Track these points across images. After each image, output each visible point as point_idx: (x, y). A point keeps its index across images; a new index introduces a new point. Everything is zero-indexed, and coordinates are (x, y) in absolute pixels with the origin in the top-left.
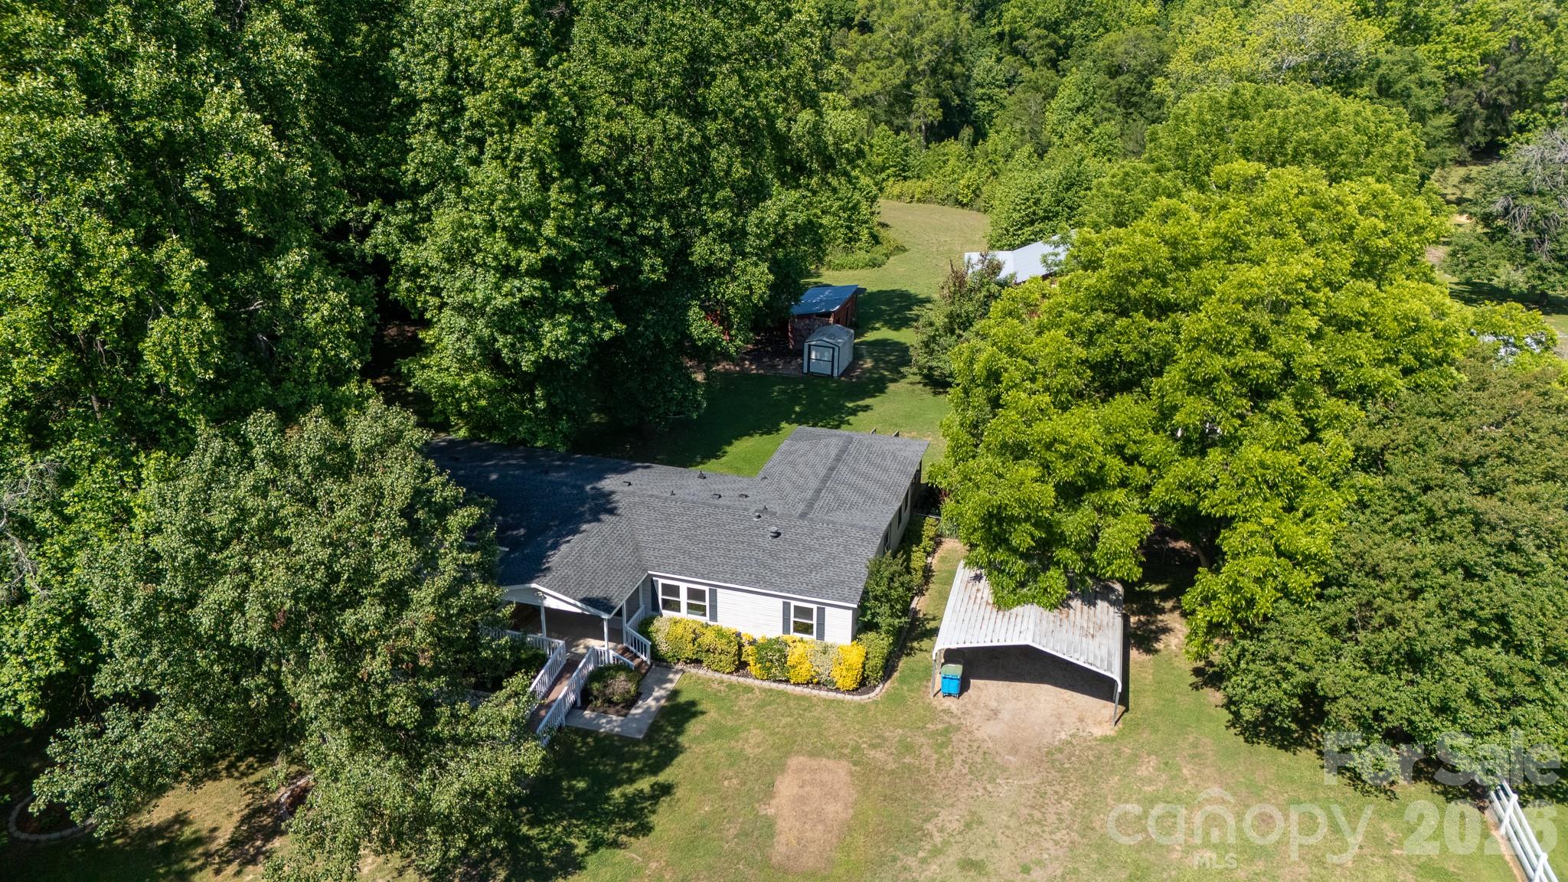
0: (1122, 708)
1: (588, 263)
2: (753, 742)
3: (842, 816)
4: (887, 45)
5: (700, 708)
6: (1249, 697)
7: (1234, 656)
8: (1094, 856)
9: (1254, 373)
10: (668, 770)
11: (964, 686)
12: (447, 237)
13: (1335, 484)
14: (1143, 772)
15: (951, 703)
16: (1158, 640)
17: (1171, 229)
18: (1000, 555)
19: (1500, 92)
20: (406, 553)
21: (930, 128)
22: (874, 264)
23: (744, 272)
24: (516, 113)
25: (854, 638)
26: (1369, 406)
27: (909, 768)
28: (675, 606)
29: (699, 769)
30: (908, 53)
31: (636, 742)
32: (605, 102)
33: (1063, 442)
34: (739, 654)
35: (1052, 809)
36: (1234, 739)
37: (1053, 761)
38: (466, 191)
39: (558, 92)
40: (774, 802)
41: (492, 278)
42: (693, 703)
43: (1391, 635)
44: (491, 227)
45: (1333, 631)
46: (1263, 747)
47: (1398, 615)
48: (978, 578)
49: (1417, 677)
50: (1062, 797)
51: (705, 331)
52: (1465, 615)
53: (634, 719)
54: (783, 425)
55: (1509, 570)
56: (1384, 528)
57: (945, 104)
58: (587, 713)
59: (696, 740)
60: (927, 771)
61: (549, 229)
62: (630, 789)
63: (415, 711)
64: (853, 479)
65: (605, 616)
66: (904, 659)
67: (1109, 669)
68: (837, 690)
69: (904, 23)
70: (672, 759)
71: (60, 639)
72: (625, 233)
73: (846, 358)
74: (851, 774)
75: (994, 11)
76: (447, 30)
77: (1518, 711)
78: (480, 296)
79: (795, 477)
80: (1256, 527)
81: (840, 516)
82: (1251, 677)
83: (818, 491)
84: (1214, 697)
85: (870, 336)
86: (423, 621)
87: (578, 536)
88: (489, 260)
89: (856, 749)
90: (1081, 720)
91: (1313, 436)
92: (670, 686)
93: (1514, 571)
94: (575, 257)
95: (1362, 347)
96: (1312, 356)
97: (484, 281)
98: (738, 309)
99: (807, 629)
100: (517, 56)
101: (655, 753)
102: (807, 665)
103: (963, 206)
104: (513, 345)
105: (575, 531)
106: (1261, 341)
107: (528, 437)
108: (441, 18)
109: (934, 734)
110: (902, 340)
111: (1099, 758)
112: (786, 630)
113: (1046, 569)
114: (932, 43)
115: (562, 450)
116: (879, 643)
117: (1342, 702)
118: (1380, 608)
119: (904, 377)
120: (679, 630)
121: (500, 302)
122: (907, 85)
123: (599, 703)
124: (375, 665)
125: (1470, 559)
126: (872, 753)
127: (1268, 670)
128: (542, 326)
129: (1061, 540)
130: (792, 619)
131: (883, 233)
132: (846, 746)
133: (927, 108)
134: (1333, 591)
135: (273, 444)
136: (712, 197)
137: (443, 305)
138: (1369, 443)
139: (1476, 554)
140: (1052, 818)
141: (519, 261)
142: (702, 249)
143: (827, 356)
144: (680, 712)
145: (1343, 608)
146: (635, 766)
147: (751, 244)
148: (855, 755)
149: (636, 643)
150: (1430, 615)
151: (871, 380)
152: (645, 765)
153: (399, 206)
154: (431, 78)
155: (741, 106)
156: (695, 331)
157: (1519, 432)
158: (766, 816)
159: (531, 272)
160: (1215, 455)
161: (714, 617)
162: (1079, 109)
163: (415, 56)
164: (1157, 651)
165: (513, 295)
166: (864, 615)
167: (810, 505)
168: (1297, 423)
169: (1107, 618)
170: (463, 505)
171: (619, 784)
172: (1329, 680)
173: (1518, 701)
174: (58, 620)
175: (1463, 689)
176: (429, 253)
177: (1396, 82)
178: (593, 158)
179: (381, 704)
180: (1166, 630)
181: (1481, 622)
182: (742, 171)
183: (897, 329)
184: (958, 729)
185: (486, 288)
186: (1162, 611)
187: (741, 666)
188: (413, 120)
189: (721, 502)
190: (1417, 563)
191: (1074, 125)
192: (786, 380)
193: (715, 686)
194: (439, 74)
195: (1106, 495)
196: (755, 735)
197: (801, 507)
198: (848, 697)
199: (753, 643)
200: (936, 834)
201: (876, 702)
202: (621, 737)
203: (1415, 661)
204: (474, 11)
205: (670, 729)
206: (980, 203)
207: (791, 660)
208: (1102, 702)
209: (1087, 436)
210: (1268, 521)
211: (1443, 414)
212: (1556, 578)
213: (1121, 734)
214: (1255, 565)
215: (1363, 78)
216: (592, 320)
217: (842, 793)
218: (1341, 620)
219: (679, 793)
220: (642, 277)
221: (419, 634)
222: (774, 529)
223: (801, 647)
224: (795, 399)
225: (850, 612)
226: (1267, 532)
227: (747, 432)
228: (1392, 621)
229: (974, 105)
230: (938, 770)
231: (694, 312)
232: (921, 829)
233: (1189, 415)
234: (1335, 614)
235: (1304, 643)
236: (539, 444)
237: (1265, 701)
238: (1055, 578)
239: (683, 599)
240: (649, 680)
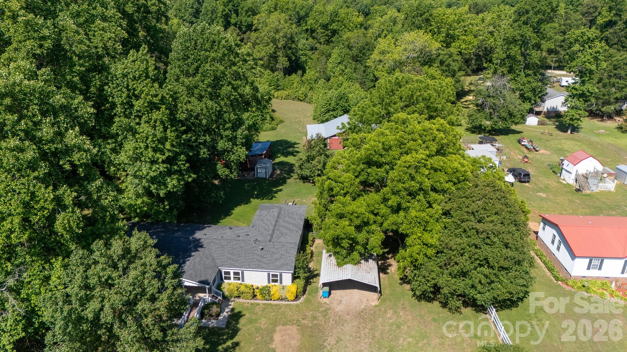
0: (380, 295)
1: (182, 156)
2: (263, 323)
3: (297, 344)
4: (266, 38)
5: (243, 313)
6: (418, 288)
7: (412, 276)
8: (377, 346)
9: (411, 189)
10: (236, 337)
11: (330, 294)
12: (131, 152)
13: (437, 221)
14: (388, 315)
15: (326, 300)
16: (388, 269)
17: (382, 140)
18: (338, 249)
19: (479, 51)
20: (156, 283)
21: (285, 68)
22: (273, 129)
23: (237, 151)
24: (153, 106)
25: (292, 282)
26: (445, 195)
27: (316, 325)
28: (229, 278)
29: (247, 335)
30: (274, 41)
31: (223, 329)
32: (184, 98)
33: (356, 213)
34: (254, 292)
35: (362, 332)
36: (414, 301)
37: (361, 316)
38: (137, 136)
39: (168, 97)
40: (274, 343)
41: (148, 165)
42: (240, 312)
43: (457, 267)
44: (147, 147)
45: (441, 267)
46: (423, 302)
47: (458, 262)
48: (330, 256)
49: (465, 279)
50: (365, 328)
51: (224, 172)
52: (476, 260)
53: (221, 321)
54: (252, 200)
55: (487, 244)
56: (452, 235)
57: (290, 59)
58: (204, 321)
59: (244, 325)
60: (322, 325)
61: (168, 146)
62: (225, 346)
63: (161, 334)
64: (284, 224)
65: (207, 287)
66: (309, 286)
67: (375, 283)
68: (288, 301)
69: (272, 30)
70: (237, 333)
71: (23, 324)
72: (193, 142)
73: (270, 171)
74: (298, 330)
75: (304, 21)
76: (126, 79)
77: (493, 285)
78: (145, 173)
79: (264, 225)
80: (416, 237)
81: (282, 239)
82: (418, 282)
83: (273, 231)
84: (407, 287)
85: (277, 160)
86: (164, 305)
87: (191, 258)
88: (147, 159)
89: (298, 321)
90: (368, 300)
91: (430, 206)
92: (230, 307)
93: (489, 244)
94: (177, 154)
95: (442, 177)
96: (427, 183)
97: (145, 167)
98: (234, 163)
99: (276, 281)
100: (153, 87)
101: (230, 332)
102: (278, 294)
103: (301, 101)
104: (157, 188)
105: (190, 256)
106: (413, 178)
107: (163, 219)
108: (123, 75)
109: (322, 312)
110: (289, 161)
111: (375, 313)
112: (269, 282)
113: (353, 252)
114: (283, 37)
115: (175, 222)
116: (301, 282)
117: (445, 288)
118: (453, 260)
119: (292, 177)
120: (232, 287)
121: (152, 174)
122: (275, 53)
123: (207, 316)
124: (149, 321)
125: (477, 243)
126: (303, 321)
127: (423, 280)
128: (167, 180)
129: (357, 243)
130: (271, 278)
131: (275, 115)
132: (294, 320)
133: (283, 62)
134: (439, 255)
135: (103, 251)
136: (224, 126)
137: (127, 175)
138: (446, 208)
139: (478, 241)
140: (363, 335)
141: (158, 159)
142: (221, 145)
143: (264, 171)
144: (236, 316)
145: (443, 259)
146: (225, 337)
147: (239, 141)
148: (298, 323)
149: (216, 293)
150: (467, 260)
151: (281, 179)
152: (228, 337)
153: (110, 141)
154: (121, 97)
155: (233, 95)
156: (220, 173)
157: (487, 201)
158: (272, 349)
159: (163, 162)
160: (402, 213)
161: (243, 280)
162: (339, 63)
163: (114, 88)
164: (388, 273)
165: (156, 171)
166: (295, 274)
167: (272, 236)
168: (425, 203)
169: (372, 264)
170: (172, 264)
171: (221, 344)
172: (441, 282)
173: (492, 282)
174: (21, 318)
175: (477, 281)
176: (123, 157)
177: (445, 61)
178: (182, 118)
179: (149, 334)
180: (390, 265)
181: (481, 261)
182: (234, 117)
183: (286, 157)
184: (329, 309)
185: (146, 170)
186: (388, 258)
187: (255, 296)
188: (115, 111)
189: (240, 238)
190: (462, 245)
191: (338, 69)
192: (249, 181)
193: (246, 305)
194: (124, 95)
195: (370, 227)
196: (263, 321)
197: (269, 237)
198: (292, 303)
199: (258, 288)
200: (328, 346)
201: (302, 303)
202: (218, 328)
203: (464, 274)
204: (135, 71)
205: (234, 322)
206: (307, 99)
207: (272, 293)
208: (373, 293)
209: (362, 210)
210: (419, 235)
211: (466, 197)
212: (500, 245)
213: (380, 304)
214: (416, 248)
215: (435, 59)
216: (184, 175)
217: (296, 337)
218: (442, 264)
219: (242, 344)
220: (200, 157)
221: (162, 309)
222: (261, 247)
223: (275, 288)
224: (254, 189)
225: (291, 274)
226: (419, 238)
227: (239, 204)
228: (456, 264)
229: (300, 58)
230: (325, 324)
231: (219, 166)
232: (323, 345)
233: (393, 202)
234: (441, 262)
235: (432, 271)
236: (167, 221)
237: (423, 290)
238: (355, 255)
239: (232, 275)
240: (223, 306)
